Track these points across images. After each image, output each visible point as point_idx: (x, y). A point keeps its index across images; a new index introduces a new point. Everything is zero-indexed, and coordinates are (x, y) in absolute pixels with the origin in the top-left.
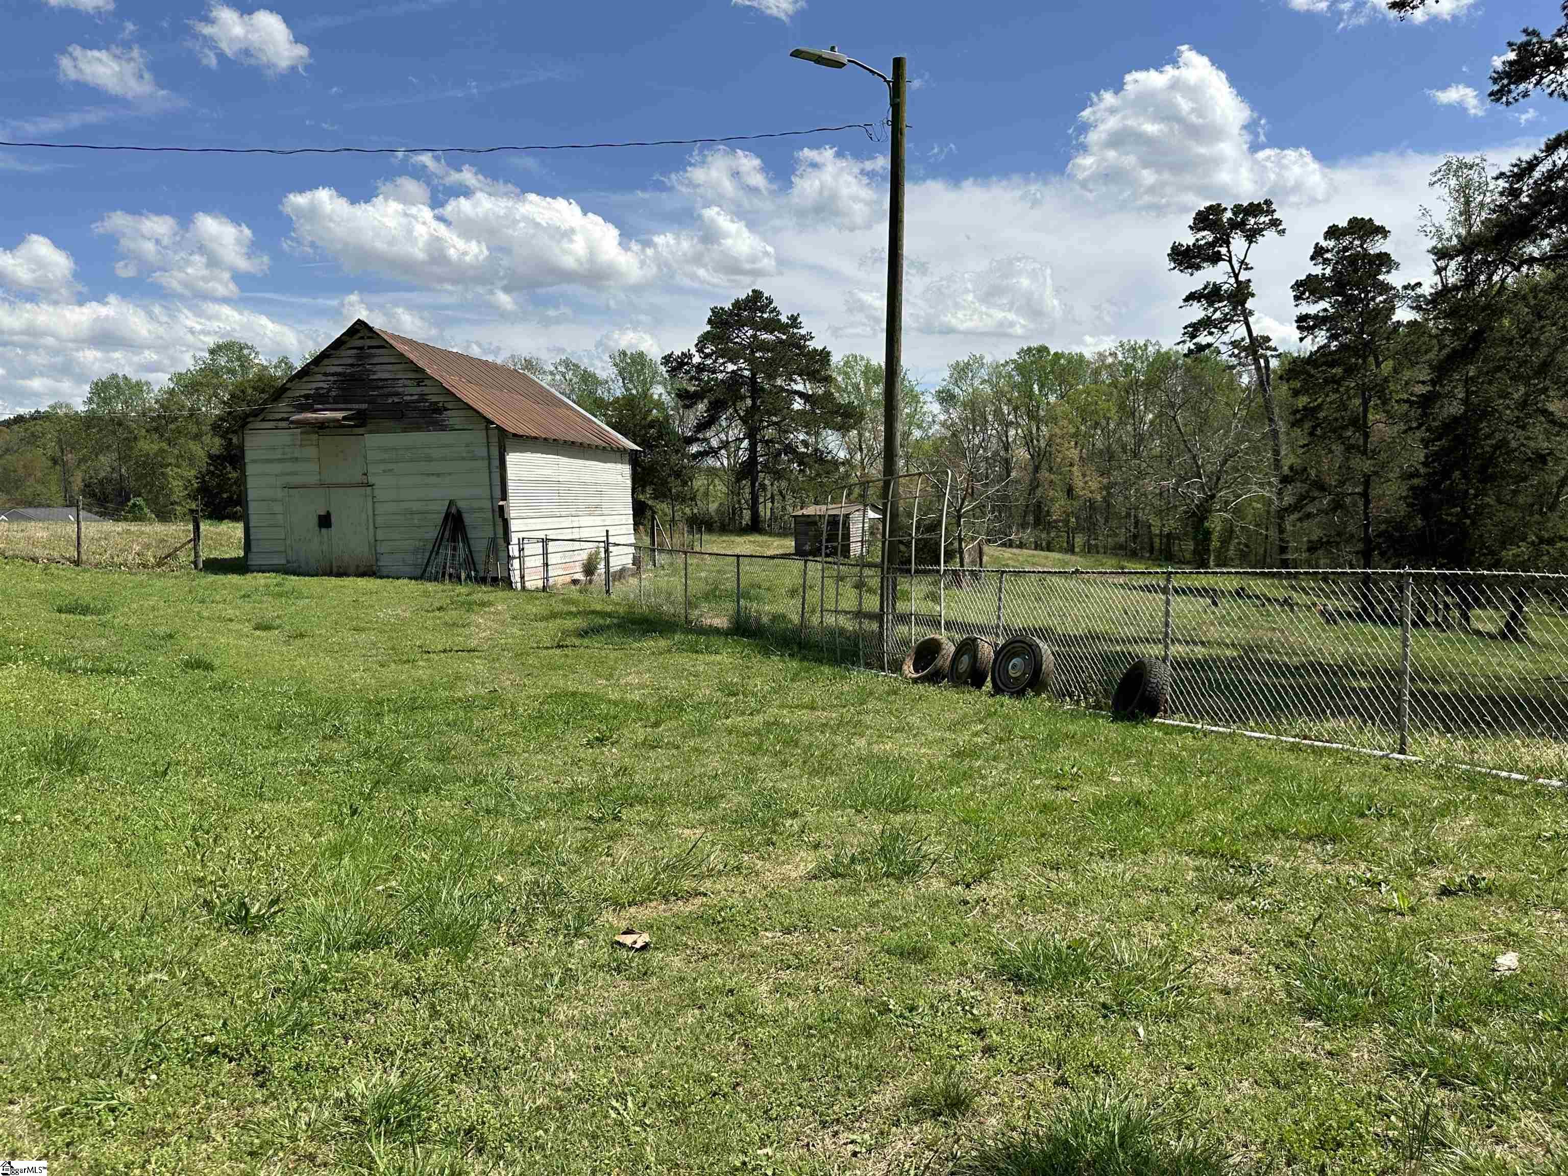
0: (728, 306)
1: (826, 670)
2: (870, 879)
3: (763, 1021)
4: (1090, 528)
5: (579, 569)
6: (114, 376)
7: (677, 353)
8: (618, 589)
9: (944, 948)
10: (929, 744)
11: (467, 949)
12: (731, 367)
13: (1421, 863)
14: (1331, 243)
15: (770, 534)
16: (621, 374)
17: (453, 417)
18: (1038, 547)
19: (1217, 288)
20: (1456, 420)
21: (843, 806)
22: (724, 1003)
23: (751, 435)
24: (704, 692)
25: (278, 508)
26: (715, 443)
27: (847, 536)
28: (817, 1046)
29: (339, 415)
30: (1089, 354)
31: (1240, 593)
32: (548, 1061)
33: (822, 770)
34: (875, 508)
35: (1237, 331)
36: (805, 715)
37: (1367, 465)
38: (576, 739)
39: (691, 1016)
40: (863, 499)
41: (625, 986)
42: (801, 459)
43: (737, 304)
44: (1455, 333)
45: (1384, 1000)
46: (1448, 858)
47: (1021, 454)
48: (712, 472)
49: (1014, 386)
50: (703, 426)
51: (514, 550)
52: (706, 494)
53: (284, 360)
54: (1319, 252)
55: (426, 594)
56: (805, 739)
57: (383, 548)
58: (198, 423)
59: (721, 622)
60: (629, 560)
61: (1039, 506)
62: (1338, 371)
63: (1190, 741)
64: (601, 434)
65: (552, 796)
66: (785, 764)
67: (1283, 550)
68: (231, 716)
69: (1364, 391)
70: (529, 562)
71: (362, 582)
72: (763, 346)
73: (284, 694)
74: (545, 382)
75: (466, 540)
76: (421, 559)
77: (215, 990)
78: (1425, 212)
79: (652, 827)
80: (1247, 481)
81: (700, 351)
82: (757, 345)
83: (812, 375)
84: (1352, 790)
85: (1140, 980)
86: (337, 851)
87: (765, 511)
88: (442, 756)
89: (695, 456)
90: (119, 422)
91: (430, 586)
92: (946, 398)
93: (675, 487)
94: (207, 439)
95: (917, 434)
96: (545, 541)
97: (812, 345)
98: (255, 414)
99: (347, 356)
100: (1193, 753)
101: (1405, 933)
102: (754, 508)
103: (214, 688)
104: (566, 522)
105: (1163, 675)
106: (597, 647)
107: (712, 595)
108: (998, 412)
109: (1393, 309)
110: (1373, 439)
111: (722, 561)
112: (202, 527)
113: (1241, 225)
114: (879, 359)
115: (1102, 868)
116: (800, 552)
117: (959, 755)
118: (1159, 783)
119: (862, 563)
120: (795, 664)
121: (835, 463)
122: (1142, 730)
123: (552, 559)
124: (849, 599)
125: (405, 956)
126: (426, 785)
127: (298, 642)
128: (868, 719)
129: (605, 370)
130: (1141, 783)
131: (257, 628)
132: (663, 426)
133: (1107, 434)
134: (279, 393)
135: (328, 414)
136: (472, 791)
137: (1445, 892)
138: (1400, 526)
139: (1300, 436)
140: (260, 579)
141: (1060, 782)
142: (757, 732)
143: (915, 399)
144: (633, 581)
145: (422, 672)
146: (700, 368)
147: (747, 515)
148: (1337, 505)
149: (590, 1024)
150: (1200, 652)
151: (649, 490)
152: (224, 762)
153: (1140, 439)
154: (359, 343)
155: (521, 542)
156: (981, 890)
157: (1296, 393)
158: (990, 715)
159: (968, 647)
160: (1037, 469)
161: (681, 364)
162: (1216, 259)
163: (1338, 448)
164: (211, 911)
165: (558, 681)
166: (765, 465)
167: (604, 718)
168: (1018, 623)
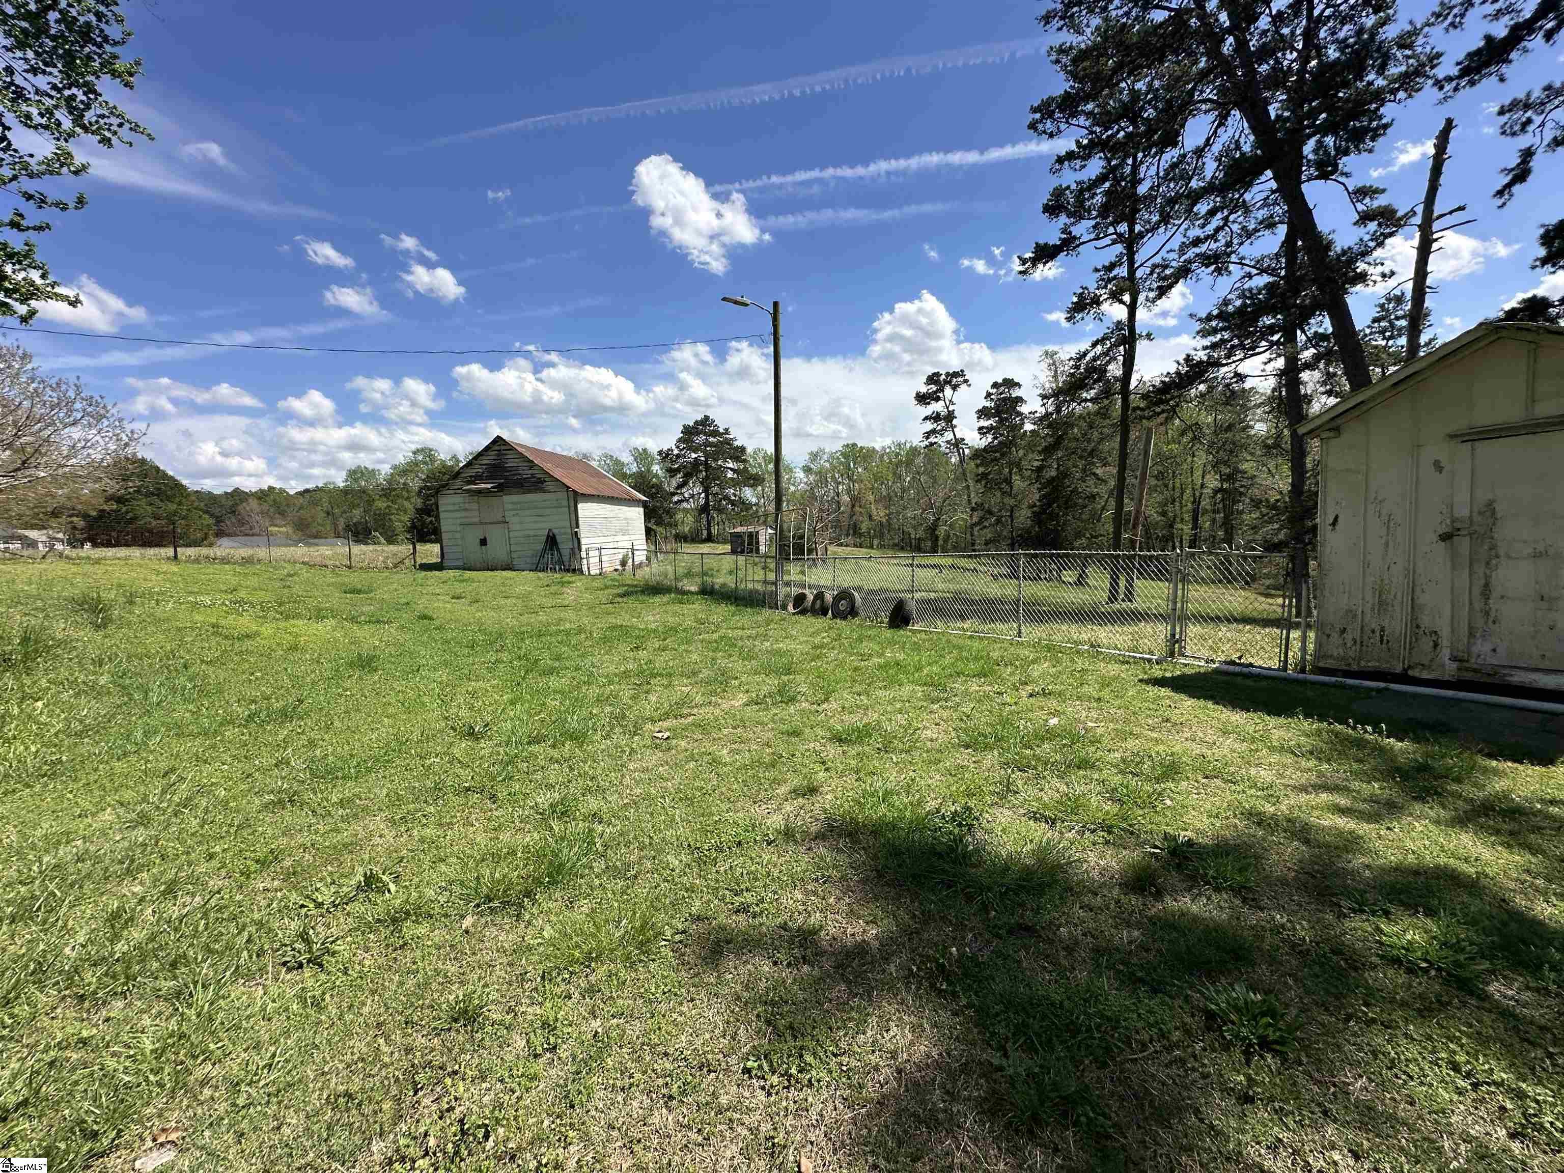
0: (691, 424)
1: (749, 610)
2: (773, 704)
3: (725, 765)
4: (881, 536)
5: (618, 563)
6: (359, 467)
7: (665, 449)
8: (639, 574)
9: (807, 731)
10: (801, 643)
11: (583, 742)
12: (694, 455)
13: (1021, 684)
14: (994, 391)
15: (718, 543)
16: (635, 459)
17: (549, 485)
18: (855, 546)
19: (938, 414)
20: (1053, 478)
21: (759, 673)
22: (706, 758)
23: (706, 490)
24: (689, 622)
25: (458, 535)
26: (686, 495)
27: (757, 543)
28: (750, 773)
29: (489, 486)
30: (878, 447)
31: (953, 566)
32: (627, 786)
33: (749, 657)
34: (771, 527)
35: (949, 436)
36: (740, 633)
37: (1012, 502)
38: (624, 648)
39: (692, 765)
40: (765, 523)
41: (660, 755)
42: (733, 503)
43: (696, 422)
44: (1052, 436)
45: (999, 739)
46: (1032, 682)
47: (846, 498)
48: (686, 511)
49: (841, 463)
50: (680, 486)
51: (583, 554)
52: (683, 522)
53: (455, 457)
54: (988, 395)
55: (539, 578)
56: (740, 643)
57: (514, 555)
58: (408, 491)
59: (694, 588)
60: (644, 558)
61: (855, 525)
62: (998, 455)
63: (923, 636)
64: (628, 493)
65: (616, 675)
66: (730, 656)
67: (973, 545)
68: (447, 642)
69: (1011, 464)
70: (592, 560)
71: (505, 573)
72: (712, 445)
73: (472, 631)
74: (595, 464)
75: (558, 550)
76: (536, 560)
77: (465, 766)
78: (1036, 377)
79: (666, 687)
80: (956, 510)
81: (678, 447)
82: (707, 444)
83: (737, 459)
84: (995, 655)
85: (895, 737)
86: (513, 703)
87: (714, 531)
88: (558, 658)
89: (676, 503)
90: (364, 491)
91: (541, 575)
92: (807, 470)
93: (667, 519)
94: (413, 500)
95: (792, 488)
96: (600, 549)
97: (736, 443)
98: (443, 486)
99: (492, 455)
100: (924, 641)
101: (1011, 713)
102: (709, 530)
103: (436, 629)
104: (610, 539)
105: (912, 606)
106: (631, 602)
107: (689, 574)
108: (833, 477)
109: (1023, 424)
110: (1015, 488)
111: (694, 558)
112: (418, 547)
113: (949, 383)
114: (771, 450)
115: (880, 693)
116: (734, 552)
117: (815, 647)
118: (908, 655)
119: (766, 556)
120: (733, 608)
121: (751, 505)
122: (902, 632)
123: (604, 558)
124: (760, 575)
125: (554, 746)
126: (551, 671)
127: (476, 605)
128: (770, 633)
129: (626, 458)
130: (901, 656)
131: (453, 598)
132: (659, 487)
133: (888, 488)
134: (457, 475)
135: (483, 486)
136: (574, 674)
137: (1031, 695)
138: (1028, 531)
139: (980, 487)
140: (451, 573)
141: (864, 657)
142: (716, 641)
143: (791, 470)
144: (647, 569)
145: (542, 617)
146: (678, 456)
147: (705, 533)
148: (998, 521)
149: (646, 770)
150: (933, 595)
151: (653, 521)
152: (446, 664)
153: (904, 490)
154: (497, 448)
155: (587, 550)
156: (825, 706)
157: (977, 466)
158: (830, 628)
159: (820, 596)
160: (853, 506)
161: (667, 455)
162: (938, 399)
163: (998, 494)
164: (455, 730)
165: (612, 620)
166: (714, 506)
167: (638, 637)
168: (846, 585)
